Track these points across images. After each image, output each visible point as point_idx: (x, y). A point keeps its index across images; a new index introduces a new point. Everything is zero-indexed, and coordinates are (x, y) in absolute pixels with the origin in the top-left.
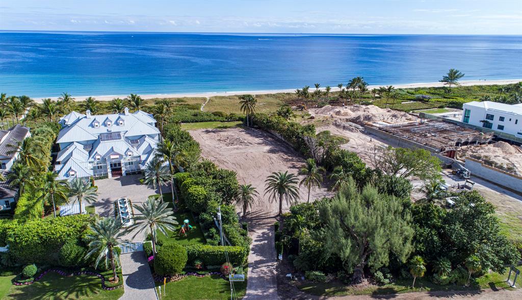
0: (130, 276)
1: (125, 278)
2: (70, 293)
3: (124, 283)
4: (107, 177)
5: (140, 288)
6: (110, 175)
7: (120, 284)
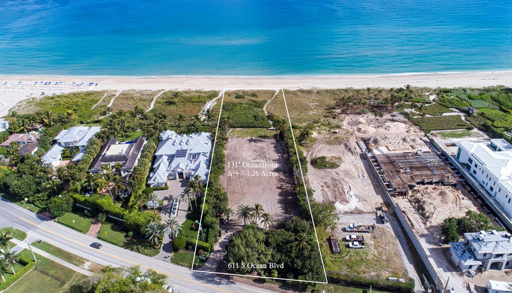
0: (165, 245)
1: (162, 245)
2: (142, 247)
3: (162, 247)
4: (176, 179)
5: (166, 252)
6: (178, 178)
7: (160, 248)
